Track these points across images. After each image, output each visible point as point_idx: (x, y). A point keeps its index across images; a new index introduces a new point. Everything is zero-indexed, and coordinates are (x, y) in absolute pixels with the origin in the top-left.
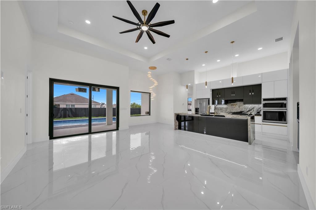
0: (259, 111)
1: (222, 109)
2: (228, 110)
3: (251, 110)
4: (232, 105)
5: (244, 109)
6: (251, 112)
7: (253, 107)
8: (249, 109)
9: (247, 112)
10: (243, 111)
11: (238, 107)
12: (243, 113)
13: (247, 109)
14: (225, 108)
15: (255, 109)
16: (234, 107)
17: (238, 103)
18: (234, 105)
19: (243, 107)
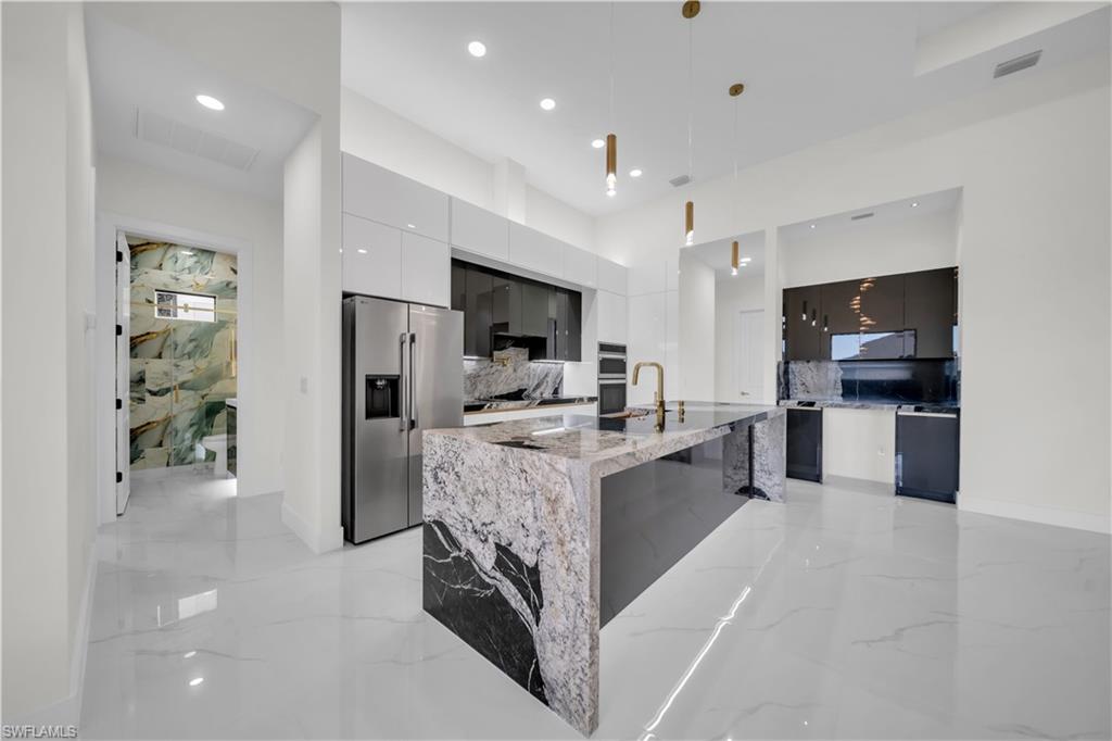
0: (557, 386)
2: (481, 389)
3: (542, 382)
5: (526, 378)
6: (542, 388)
7: (547, 372)
8: (538, 378)
9: (534, 390)
10: (525, 387)
11: (510, 370)
12: (523, 396)
13: (533, 379)
15: (549, 380)
16: (501, 371)
19: (525, 372)
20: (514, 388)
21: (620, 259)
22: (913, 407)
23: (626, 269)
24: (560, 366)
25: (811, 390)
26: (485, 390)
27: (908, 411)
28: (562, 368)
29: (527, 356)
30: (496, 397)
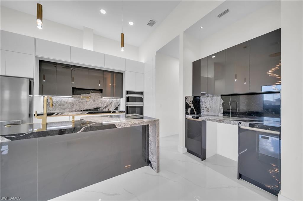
0: (117, 107)
1: (64, 105)
2: (76, 107)
3: (109, 105)
4: (83, 97)
5: (100, 104)
6: (109, 107)
7: (111, 102)
8: (107, 103)
9: (105, 108)
10: (99, 107)
11: (92, 101)
12: (99, 110)
13: (104, 104)
14: (70, 103)
15: (113, 104)
16: (87, 101)
17: (93, 95)
18: (87, 98)
19: (99, 101)
20: (94, 107)
21: (143, 61)
22: (248, 123)
23: (144, 63)
24: (119, 100)
25: (209, 110)
26: (79, 108)
27: (245, 126)
28: (120, 100)
29: (100, 96)
30: (84, 110)
